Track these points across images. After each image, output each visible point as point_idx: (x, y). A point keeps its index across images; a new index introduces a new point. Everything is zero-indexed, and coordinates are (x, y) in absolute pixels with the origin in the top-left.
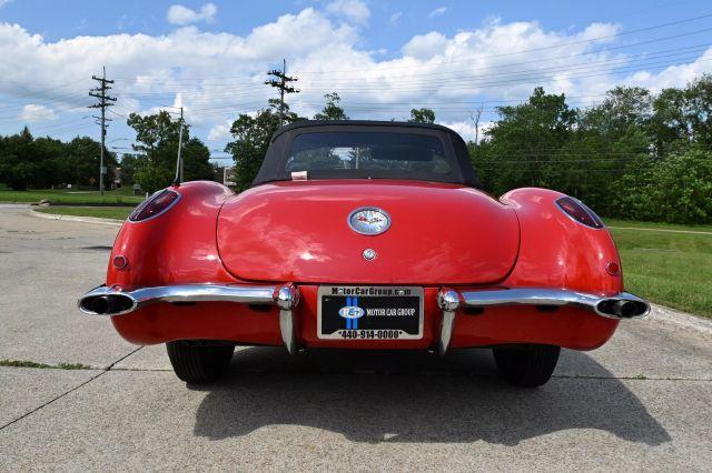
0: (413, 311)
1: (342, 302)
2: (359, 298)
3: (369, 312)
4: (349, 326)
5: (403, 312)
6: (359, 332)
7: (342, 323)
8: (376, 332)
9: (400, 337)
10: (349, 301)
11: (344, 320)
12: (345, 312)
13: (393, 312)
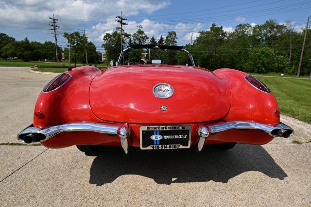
0: (186, 136)
1: (152, 133)
2: (160, 131)
3: (165, 137)
4: (155, 143)
5: (181, 137)
6: (160, 146)
8: (168, 146)
9: (180, 148)
10: (155, 132)
11: (153, 141)
12: (153, 137)
13: (176, 137)
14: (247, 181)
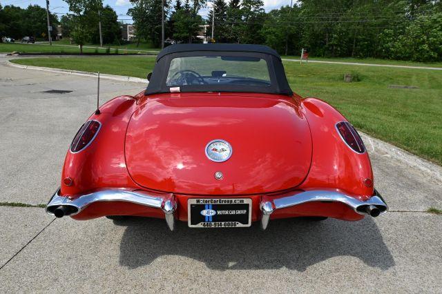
0: (245, 211)
1: (203, 207)
2: (213, 205)
3: (219, 212)
4: (207, 220)
5: (239, 212)
6: (213, 223)
7: (203, 218)
8: (223, 223)
9: (237, 226)
10: (206, 207)
11: (204, 217)
12: (204, 213)
13: (233, 212)
14: (337, 270)
